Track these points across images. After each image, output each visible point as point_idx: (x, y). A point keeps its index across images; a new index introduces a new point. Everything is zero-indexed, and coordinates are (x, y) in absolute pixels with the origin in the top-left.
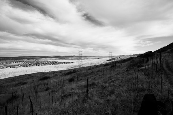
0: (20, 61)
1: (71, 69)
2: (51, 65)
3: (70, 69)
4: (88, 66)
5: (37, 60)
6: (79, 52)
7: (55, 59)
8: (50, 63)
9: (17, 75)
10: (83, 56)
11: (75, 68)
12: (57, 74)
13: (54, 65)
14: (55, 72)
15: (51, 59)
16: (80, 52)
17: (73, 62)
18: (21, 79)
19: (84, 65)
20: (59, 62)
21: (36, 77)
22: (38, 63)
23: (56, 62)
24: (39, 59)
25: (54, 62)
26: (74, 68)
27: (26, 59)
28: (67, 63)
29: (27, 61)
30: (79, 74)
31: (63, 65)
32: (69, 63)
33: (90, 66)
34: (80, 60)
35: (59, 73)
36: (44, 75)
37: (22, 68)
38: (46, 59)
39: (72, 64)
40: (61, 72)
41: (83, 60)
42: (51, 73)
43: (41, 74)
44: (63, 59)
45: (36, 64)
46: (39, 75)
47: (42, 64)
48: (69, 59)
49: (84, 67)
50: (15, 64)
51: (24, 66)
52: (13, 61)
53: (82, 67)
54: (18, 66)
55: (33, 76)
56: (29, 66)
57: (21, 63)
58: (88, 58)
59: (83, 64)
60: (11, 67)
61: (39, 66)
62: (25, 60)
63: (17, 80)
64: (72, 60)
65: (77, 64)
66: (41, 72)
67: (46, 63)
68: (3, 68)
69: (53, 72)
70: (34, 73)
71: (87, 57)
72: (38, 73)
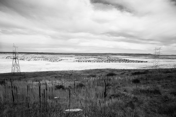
0: (95, 57)
1: (144, 69)
2: (121, 63)
3: (141, 69)
4: (168, 68)
5: (109, 57)
6: (156, 49)
7: (125, 56)
8: (120, 61)
9: (92, 69)
10: (160, 54)
11: (148, 68)
12: (125, 72)
13: (124, 63)
14: (124, 70)
15: (122, 56)
16: (158, 49)
17: (147, 62)
18: (93, 72)
19: (163, 67)
20: (130, 60)
21: (105, 72)
22: (109, 60)
23: (127, 60)
24: (110, 56)
25: (125, 59)
26: (146, 69)
27: (99, 55)
28: (139, 62)
29: (100, 57)
30: (149, 76)
31: (135, 63)
32: (142, 62)
33: (171, 69)
34: (157, 60)
35: (128, 72)
36: (112, 72)
37: (96, 63)
38: (117, 56)
39: (145, 63)
40: (130, 71)
41: (161, 60)
42: (120, 71)
43: (110, 70)
44: (134, 57)
45: (107, 60)
46: (108, 71)
47: (113, 61)
48: (143, 57)
49: (161, 69)
50: (91, 59)
51: (98, 62)
52: (90, 57)
53: (158, 68)
54: (93, 61)
55: (103, 71)
56: (102, 62)
57: (95, 59)
58: (170, 57)
59: (161, 65)
60: (88, 62)
61: (110, 62)
62: (99, 57)
63: (91, 73)
64: (146, 58)
65: (152, 64)
66: (111, 68)
67: (117, 60)
68: (83, 62)
69: (121, 70)
70: (105, 68)
71: (169, 55)
72: (108, 69)
